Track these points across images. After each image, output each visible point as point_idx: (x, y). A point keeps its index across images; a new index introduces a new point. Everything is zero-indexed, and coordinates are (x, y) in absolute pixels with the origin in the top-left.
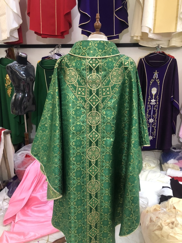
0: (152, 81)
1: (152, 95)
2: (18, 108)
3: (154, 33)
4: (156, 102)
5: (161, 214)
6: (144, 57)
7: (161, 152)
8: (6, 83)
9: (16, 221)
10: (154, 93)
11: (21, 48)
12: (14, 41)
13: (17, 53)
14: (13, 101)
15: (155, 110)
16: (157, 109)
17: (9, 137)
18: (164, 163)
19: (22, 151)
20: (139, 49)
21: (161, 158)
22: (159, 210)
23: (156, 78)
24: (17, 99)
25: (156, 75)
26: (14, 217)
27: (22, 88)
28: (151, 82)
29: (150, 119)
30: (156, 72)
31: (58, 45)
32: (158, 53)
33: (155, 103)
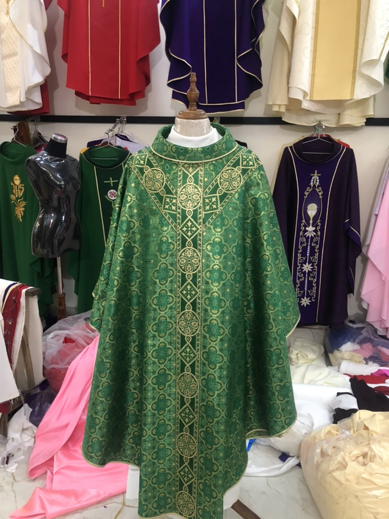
0: (308, 191)
1: (307, 218)
2: (47, 244)
3: (311, 101)
4: (315, 231)
5: (341, 440)
6: (292, 145)
7: (326, 330)
8: (13, 194)
9: (55, 470)
10: (311, 215)
11: (43, 123)
12: (33, 109)
13: (35, 133)
14: (36, 230)
15: (314, 247)
16: (318, 246)
17: (35, 302)
18: (334, 350)
19: (56, 330)
20: (281, 128)
21: (327, 341)
22: (337, 434)
23: (317, 186)
24: (46, 226)
25: (315, 179)
26: (50, 462)
27: (55, 203)
28: (307, 194)
29: (304, 265)
30: (316, 174)
31: (120, 117)
32: (319, 137)
33: (315, 234)
